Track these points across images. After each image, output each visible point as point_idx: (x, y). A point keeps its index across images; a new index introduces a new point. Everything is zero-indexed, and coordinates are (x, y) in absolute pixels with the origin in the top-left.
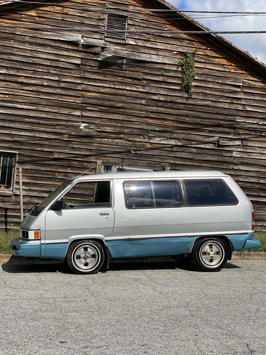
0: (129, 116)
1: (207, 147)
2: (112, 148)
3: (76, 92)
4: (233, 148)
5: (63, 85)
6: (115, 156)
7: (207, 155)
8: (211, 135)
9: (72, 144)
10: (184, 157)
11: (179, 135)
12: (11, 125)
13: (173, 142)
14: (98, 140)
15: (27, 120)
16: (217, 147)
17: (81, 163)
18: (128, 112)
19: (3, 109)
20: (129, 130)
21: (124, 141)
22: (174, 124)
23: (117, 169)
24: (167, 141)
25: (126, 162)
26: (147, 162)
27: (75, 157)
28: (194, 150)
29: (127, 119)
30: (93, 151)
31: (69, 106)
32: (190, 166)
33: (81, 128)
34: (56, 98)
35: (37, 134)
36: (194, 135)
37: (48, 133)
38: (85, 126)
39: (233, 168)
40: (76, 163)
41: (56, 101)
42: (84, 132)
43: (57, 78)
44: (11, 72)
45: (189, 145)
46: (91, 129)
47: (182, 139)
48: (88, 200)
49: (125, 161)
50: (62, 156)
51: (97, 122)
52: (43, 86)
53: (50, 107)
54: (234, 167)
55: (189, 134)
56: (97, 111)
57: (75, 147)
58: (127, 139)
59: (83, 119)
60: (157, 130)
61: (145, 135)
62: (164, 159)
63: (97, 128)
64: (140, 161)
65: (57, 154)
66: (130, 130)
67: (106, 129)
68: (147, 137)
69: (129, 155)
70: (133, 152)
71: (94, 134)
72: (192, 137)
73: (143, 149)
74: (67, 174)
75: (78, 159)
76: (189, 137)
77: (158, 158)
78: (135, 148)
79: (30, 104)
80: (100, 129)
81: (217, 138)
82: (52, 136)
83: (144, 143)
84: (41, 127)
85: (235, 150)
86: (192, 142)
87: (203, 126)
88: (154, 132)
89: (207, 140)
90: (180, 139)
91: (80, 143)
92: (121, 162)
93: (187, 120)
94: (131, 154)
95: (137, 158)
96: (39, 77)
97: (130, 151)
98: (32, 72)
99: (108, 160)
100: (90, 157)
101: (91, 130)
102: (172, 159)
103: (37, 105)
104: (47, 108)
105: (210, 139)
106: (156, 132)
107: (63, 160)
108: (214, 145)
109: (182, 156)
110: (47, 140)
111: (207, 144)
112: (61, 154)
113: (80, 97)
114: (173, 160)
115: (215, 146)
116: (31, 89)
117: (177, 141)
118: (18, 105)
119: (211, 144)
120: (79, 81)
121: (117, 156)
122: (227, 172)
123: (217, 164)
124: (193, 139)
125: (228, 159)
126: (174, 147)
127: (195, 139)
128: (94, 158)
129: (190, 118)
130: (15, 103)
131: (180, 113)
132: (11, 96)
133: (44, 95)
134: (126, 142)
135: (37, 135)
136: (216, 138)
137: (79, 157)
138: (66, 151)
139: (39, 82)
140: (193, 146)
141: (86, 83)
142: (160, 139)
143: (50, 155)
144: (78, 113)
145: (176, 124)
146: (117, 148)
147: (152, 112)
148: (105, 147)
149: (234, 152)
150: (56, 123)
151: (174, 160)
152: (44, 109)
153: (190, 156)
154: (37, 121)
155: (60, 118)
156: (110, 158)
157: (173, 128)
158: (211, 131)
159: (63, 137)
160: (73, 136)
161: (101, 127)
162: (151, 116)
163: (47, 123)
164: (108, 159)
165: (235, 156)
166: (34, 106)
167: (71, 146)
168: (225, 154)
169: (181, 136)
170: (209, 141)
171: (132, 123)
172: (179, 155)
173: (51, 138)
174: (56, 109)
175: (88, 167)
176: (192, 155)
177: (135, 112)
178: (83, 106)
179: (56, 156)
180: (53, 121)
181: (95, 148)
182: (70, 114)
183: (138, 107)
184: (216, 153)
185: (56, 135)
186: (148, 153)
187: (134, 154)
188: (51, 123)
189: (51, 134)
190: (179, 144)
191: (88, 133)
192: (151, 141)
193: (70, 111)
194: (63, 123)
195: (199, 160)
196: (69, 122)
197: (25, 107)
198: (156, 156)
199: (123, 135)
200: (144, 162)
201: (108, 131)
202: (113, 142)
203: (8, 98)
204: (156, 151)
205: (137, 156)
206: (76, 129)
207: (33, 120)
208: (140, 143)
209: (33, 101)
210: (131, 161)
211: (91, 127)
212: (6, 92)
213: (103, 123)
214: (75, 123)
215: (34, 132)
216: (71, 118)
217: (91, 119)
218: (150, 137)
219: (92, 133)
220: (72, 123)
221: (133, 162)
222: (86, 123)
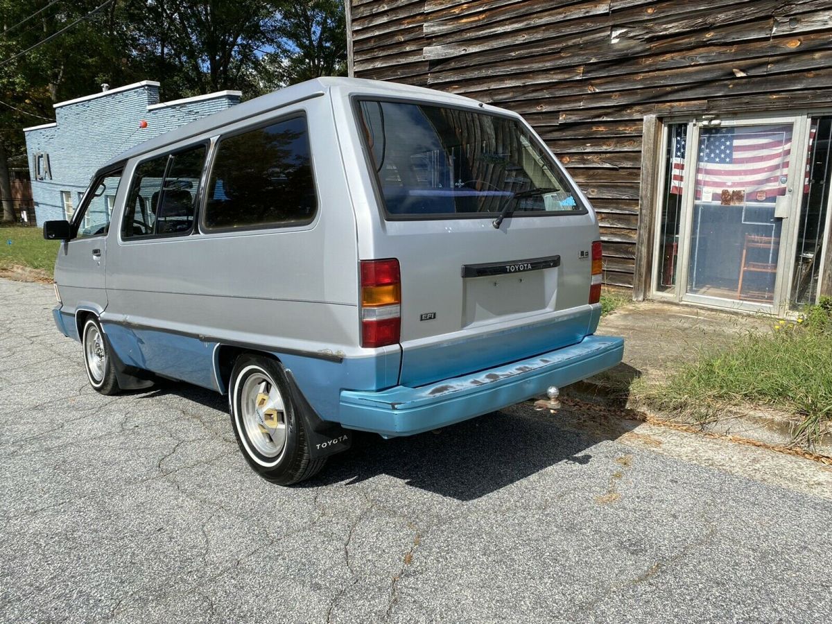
2: (682, 75)
6: (689, 94)
9: (592, 85)
12: (490, 72)
14: (649, 61)
15: (513, 54)
17: (611, 128)
19: (480, 44)
20: (731, 14)
21: (715, 48)
23: (700, 128)
25: (721, 106)
26: (783, 95)
27: (599, 116)
30: (637, 94)
33: (614, 41)
35: (529, 80)
37: (547, 71)
38: (621, 34)
40: (601, 129)
42: (616, 51)
46: (632, 38)
48: (627, 212)
49: (719, 103)
50: (574, 118)
51: (646, 18)
53: (551, 12)
57: (597, 91)
58: (723, 41)
59: (614, 20)
61: (779, 15)
63: (647, 33)
64: (760, 98)
65: (566, 114)
66: (735, 11)
67: (666, 29)
68: (787, 20)
69: (727, 85)
70: (741, 74)
71: (639, 49)
73: (775, 58)
74: (585, 157)
75: (605, 119)
77: (824, 76)
78: (749, 61)
79: (517, 19)
80: (653, 32)
82: (555, 76)
83: (777, 41)
84: (536, 62)
91: (609, 79)
92: (706, 110)
94: (736, 81)
95: (751, 89)
97: (733, 74)
99: (673, 110)
100: (631, 108)
101: (633, 43)
103: (528, 17)
104: (545, 16)
107: (578, 127)
110: (547, 89)
112: (572, 112)
118: (499, 28)
121: (696, 94)
128: (638, 111)
130: (495, 25)
132: (488, 14)
134: (723, 49)
135: (529, 82)
137: (607, 115)
138: (581, 105)
143: (553, 119)
144: (602, 9)
146: (697, 72)
148: (665, 78)
150: (560, 46)
152: (540, 21)
154: (529, 51)
155: (568, 31)
156: (677, 103)
159: (574, 74)
160: (595, 67)
161: (656, 28)
163: (544, 51)
164: (672, 107)
166: (522, 21)
167: (589, 92)
173: (554, 81)
174: (560, 13)
175: (626, 133)
179: (562, 119)
180: (555, 44)
181: (641, 84)
182: (587, 15)
185: (561, 73)
186: (787, 67)
187: (744, 80)
188: (552, 49)
189: (552, 72)
191: (625, 52)
192: (800, 28)
193: (588, 10)
194: (574, 41)
196: (586, 36)
197: (508, 28)
198: (818, 72)
199: (712, 34)
200: (775, 97)
201: (672, 31)
202: (684, 58)
203: (484, 19)
204: (817, 55)
205: (754, 83)
206: (600, 48)
207: (522, 52)
208: (765, 44)
209: (522, 11)
210: (736, 101)
211: (631, 35)
212: (481, 9)
213: (662, 15)
214: (598, 35)
215: (525, 75)
216: (590, 25)
217: (633, 15)
218: (795, 19)
219: (634, 47)
220: (591, 37)
221: (740, 104)
222: (622, 26)
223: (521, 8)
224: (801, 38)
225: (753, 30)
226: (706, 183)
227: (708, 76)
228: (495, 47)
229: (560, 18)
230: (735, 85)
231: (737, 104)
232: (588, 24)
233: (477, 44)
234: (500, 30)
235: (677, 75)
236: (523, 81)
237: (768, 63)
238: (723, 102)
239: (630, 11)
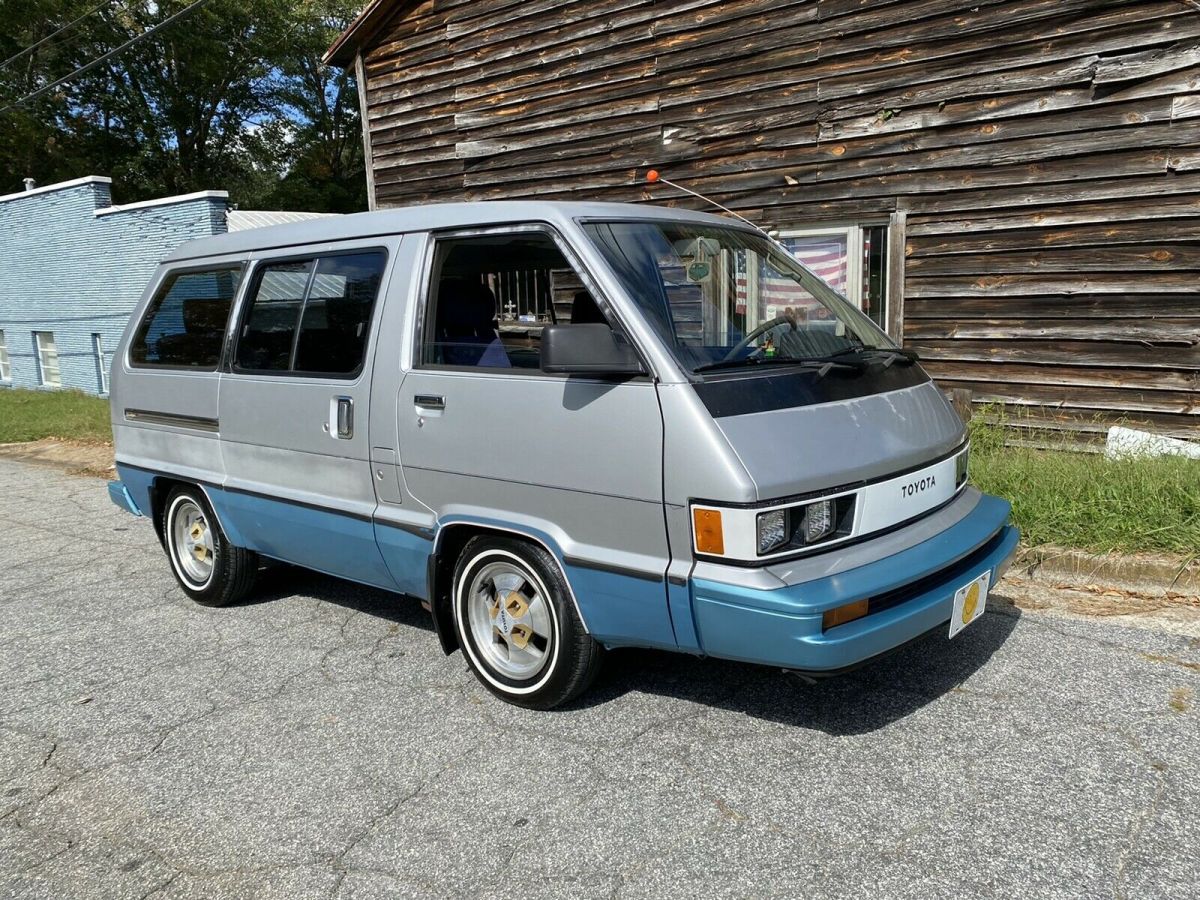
0: (776, 74)
1: (1046, 109)
2: (736, 182)
3: (644, 48)
4: (1172, 82)
5: (614, 40)
6: (745, 203)
7: (1049, 139)
8: (1067, 55)
9: (646, 191)
10: (955, 164)
11: (937, 89)
12: (534, 174)
13: (914, 122)
14: (703, 165)
15: (559, 154)
16: (1094, 99)
18: (772, 63)
19: (522, 140)
20: (778, 117)
21: (766, 153)
22: (918, 57)
24: (894, 121)
25: (776, 215)
26: (834, 204)
28: (995, 131)
29: (769, 86)
30: (693, 201)
31: (632, 91)
32: (983, 194)
33: (667, 142)
34: (606, 79)
35: (579, 185)
36: (996, 76)
37: (597, 174)
38: (672, 134)
39: (1171, 170)
41: (606, 88)
42: (669, 153)
43: (601, 28)
44: (523, 49)
45: (976, 116)
46: (683, 139)
47: (948, 102)
49: (774, 212)
51: (696, 118)
52: (578, 58)
53: (597, 107)
54: (1177, 162)
55: (975, 76)
56: (695, 84)
57: (652, 198)
58: (772, 145)
59: (664, 118)
60: (860, 92)
61: (823, 120)
62: (887, 185)
63: (698, 134)
64: (813, 207)
66: (782, 115)
67: (717, 131)
68: (831, 125)
69: (780, 194)
70: (792, 182)
71: (691, 152)
72: (986, 85)
73: (823, 165)
76: (970, 88)
77: (870, 184)
78: (799, 168)
79: (562, 114)
80: (704, 134)
81: (1091, 62)
82: (606, 181)
83: (824, 147)
84: (585, 164)
85: (1185, 88)
86: (986, 105)
87: (1028, 33)
88: (850, 102)
89: (1047, 79)
90: (939, 103)
92: (762, 220)
93: (965, 26)
94: (789, 189)
95: (804, 198)
96: (569, 38)
97: (785, 181)
98: (557, 31)
101: (685, 144)
102: (916, 181)
103: (573, 111)
104: (592, 111)
105: (1063, 74)
106: (858, 101)
108: (1082, 92)
109: (950, 162)
110: (598, 194)
111: (1046, 95)
113: (653, 59)
114: (918, 184)
115: (1085, 96)
116: (557, 76)
117: (928, 113)
119: (1069, 93)
120: (646, 16)
121: (752, 203)
122: (1143, 188)
123: (1094, 167)
124: (988, 90)
125: (1150, 136)
126: (918, 137)
127: (998, 89)
129: (977, 15)
130: (537, 119)
131: (935, 11)
132: (528, 105)
133: (584, 81)
134: (773, 154)
136: (1087, 62)
139: (570, 52)
140: (989, 117)
141: (662, 15)
142: (872, 120)
144: (651, 106)
145: (923, 55)
146: (751, 179)
147: (840, 38)
148: (719, 184)
149: (1176, 100)
150: (609, 145)
151: (923, 182)
152: (586, 116)
153: (980, 158)
154: (577, 150)
155: (615, 129)
157: (911, 72)
158: (1067, 39)
159: (627, 179)
161: (708, 129)
162: (838, 53)
163: (592, 151)
165: (1180, 116)
166: (567, 116)
167: (644, 199)
168: (1130, 118)
169: (946, 91)
170: (1059, 84)
171: (786, 94)
172: (935, 161)
174: (607, 109)
176: (986, 152)
177: (790, 54)
178: (661, 83)
180: (604, 143)
181: (697, 191)
182: (636, 112)
183: (799, 35)
184: (1090, 123)
185: (613, 177)
186: (835, 176)
187: (796, 188)
188: (601, 149)
189: (604, 176)
190: (937, 121)
191: (677, 154)
192: (844, 135)
193: (637, 106)
194: (624, 140)
195: (1019, 164)
196: (636, 135)
197: (553, 123)
198: (863, 181)
199: (762, 138)
200: (826, 206)
201: (723, 133)
202: (737, 163)
203: (524, 111)
204: (861, 163)
205: (805, 191)
206: (652, 150)
207: (569, 151)
208: (812, 150)
209: (565, 104)
210: (791, 210)
211: (683, 136)
212: (520, 100)
213: (712, 115)
214: (648, 135)
215: (574, 179)
216: (639, 123)
217: (682, 113)
218: (837, 124)
219: (686, 150)
220: (642, 136)
221: (794, 213)
222: (673, 125)
223: (565, 100)
224: (845, 145)
225: (800, 135)
226: (770, 301)
227: (762, 183)
228: (539, 144)
229: (607, 113)
230: (788, 193)
231: (791, 213)
232: (638, 122)
233: (518, 141)
234: (542, 125)
235: (731, 182)
236: (572, 186)
237: (817, 170)
238: (778, 212)
239: (680, 110)
